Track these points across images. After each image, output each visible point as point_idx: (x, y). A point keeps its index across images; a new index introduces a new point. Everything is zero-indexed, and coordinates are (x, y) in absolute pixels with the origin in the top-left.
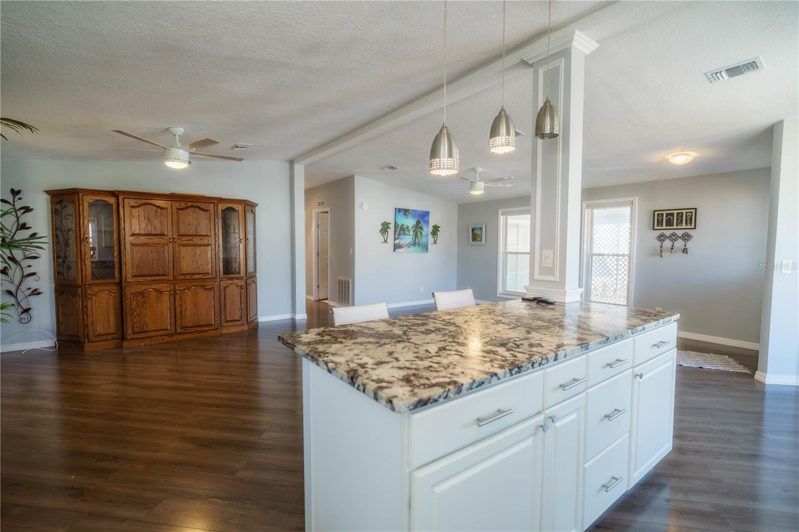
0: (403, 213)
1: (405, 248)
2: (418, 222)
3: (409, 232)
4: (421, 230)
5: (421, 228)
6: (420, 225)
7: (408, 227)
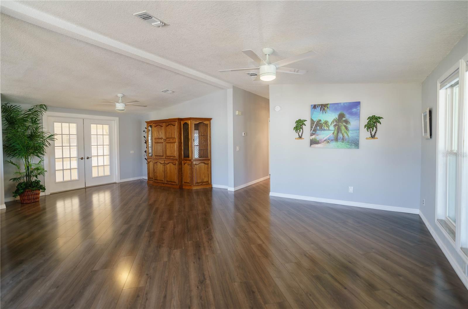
0: (319, 108)
1: (322, 143)
2: (341, 116)
3: (328, 126)
4: (346, 124)
5: (347, 122)
6: (344, 119)
7: (326, 123)
